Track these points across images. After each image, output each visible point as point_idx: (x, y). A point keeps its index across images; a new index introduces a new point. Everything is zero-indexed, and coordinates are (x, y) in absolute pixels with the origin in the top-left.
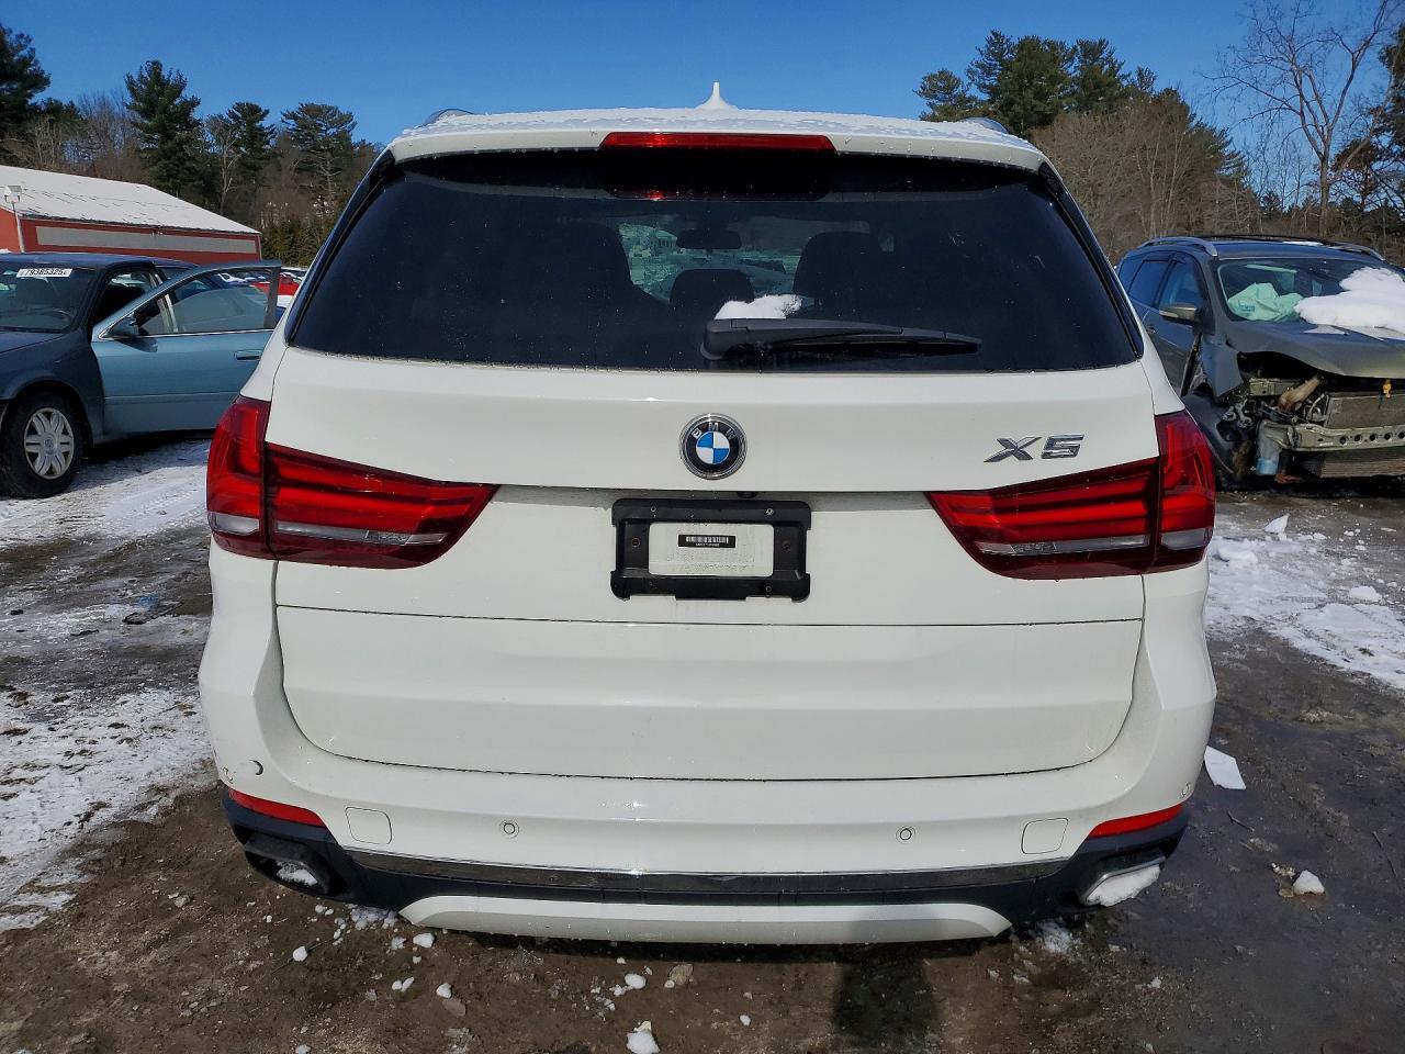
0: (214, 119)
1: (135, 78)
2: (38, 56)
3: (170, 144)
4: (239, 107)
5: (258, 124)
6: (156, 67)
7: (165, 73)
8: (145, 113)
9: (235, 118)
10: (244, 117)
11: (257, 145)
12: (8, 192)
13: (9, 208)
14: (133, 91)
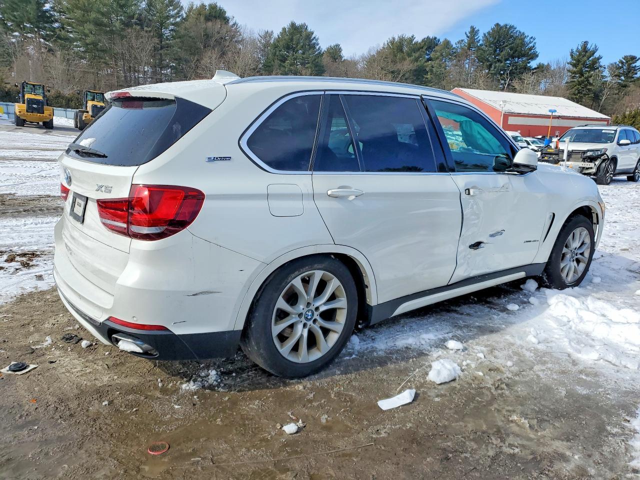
0: (612, 64)
1: (574, 50)
2: (536, 46)
3: (583, 78)
4: (625, 58)
5: (633, 65)
6: (586, 43)
7: (589, 46)
8: (574, 65)
9: (622, 63)
10: (627, 62)
11: (630, 75)
12: (501, 103)
13: (500, 109)
14: (572, 56)
